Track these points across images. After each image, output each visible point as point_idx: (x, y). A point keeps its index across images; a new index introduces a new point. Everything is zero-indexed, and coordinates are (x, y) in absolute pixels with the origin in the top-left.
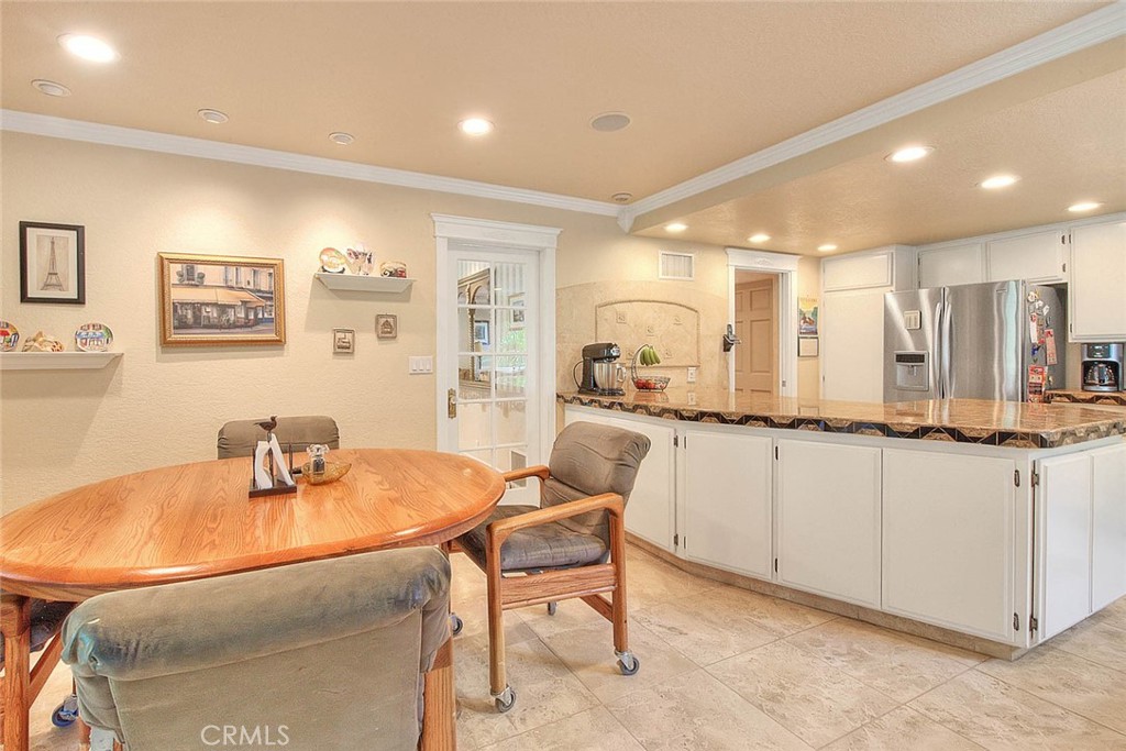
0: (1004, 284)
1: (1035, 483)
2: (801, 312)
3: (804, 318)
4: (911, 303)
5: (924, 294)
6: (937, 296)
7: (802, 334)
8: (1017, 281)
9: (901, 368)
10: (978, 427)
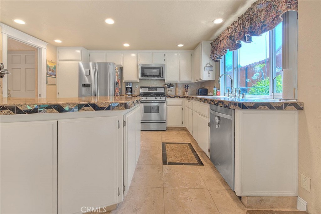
0: (110, 63)
1: (124, 125)
2: (48, 66)
3: (50, 69)
4: (87, 67)
5: (91, 64)
6: (94, 65)
7: (48, 75)
8: (113, 63)
9: (84, 89)
10: (104, 102)
